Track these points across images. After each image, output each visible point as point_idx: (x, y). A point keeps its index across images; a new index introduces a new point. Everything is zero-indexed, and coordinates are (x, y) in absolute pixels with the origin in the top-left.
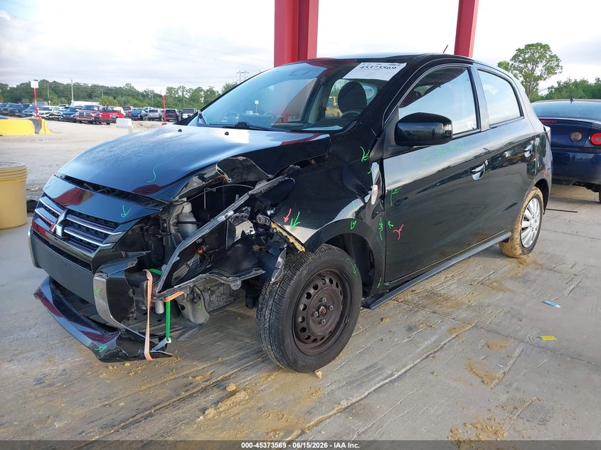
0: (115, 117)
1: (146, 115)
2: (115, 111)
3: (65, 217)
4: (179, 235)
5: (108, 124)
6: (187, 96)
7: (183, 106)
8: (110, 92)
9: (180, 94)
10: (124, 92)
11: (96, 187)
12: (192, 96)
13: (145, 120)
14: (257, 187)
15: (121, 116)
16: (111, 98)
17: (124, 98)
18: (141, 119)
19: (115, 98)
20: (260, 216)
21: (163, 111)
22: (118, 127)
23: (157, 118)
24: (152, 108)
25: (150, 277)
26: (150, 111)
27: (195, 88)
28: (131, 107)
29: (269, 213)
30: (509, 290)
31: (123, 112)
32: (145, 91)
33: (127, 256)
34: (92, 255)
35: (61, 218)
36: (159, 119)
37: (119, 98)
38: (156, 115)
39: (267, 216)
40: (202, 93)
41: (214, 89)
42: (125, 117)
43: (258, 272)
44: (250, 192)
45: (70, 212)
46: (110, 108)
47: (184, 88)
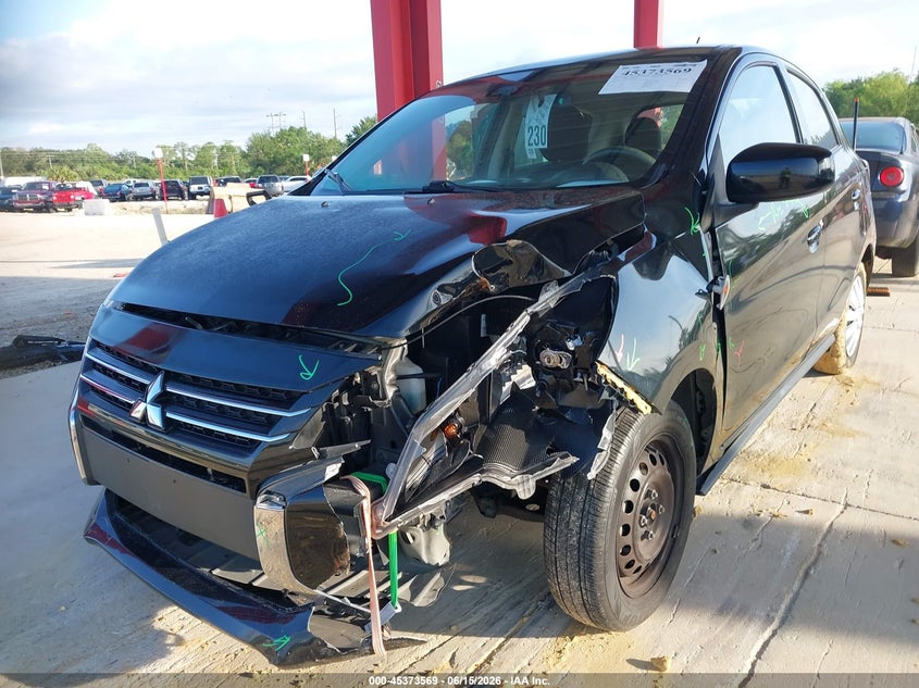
0: (80, 198)
1: (131, 192)
2: (80, 189)
3: (163, 387)
4: (402, 401)
5: (70, 210)
6: (192, 157)
7: (185, 174)
8: (62, 159)
9: (180, 155)
10: (86, 158)
11: (205, 322)
12: (198, 156)
13: (129, 200)
14: (542, 298)
15: (89, 196)
16: (66, 168)
17: (87, 168)
18: (123, 198)
19: (71, 168)
20: (549, 352)
21: (157, 185)
22: (87, 214)
23: (149, 196)
24: (138, 181)
25: (364, 491)
26: (137, 185)
27: (201, 145)
28: (104, 181)
29: (571, 345)
30: (858, 433)
31: (92, 190)
32: (121, 154)
33: (322, 456)
34: (248, 461)
35: (155, 389)
36: (152, 197)
37: (79, 167)
38: (146, 190)
39: (567, 350)
40: (214, 152)
41: (232, 144)
42: (96, 197)
43: (565, 460)
44: (530, 310)
45: (170, 378)
46: (69, 185)
47: (183, 145)
